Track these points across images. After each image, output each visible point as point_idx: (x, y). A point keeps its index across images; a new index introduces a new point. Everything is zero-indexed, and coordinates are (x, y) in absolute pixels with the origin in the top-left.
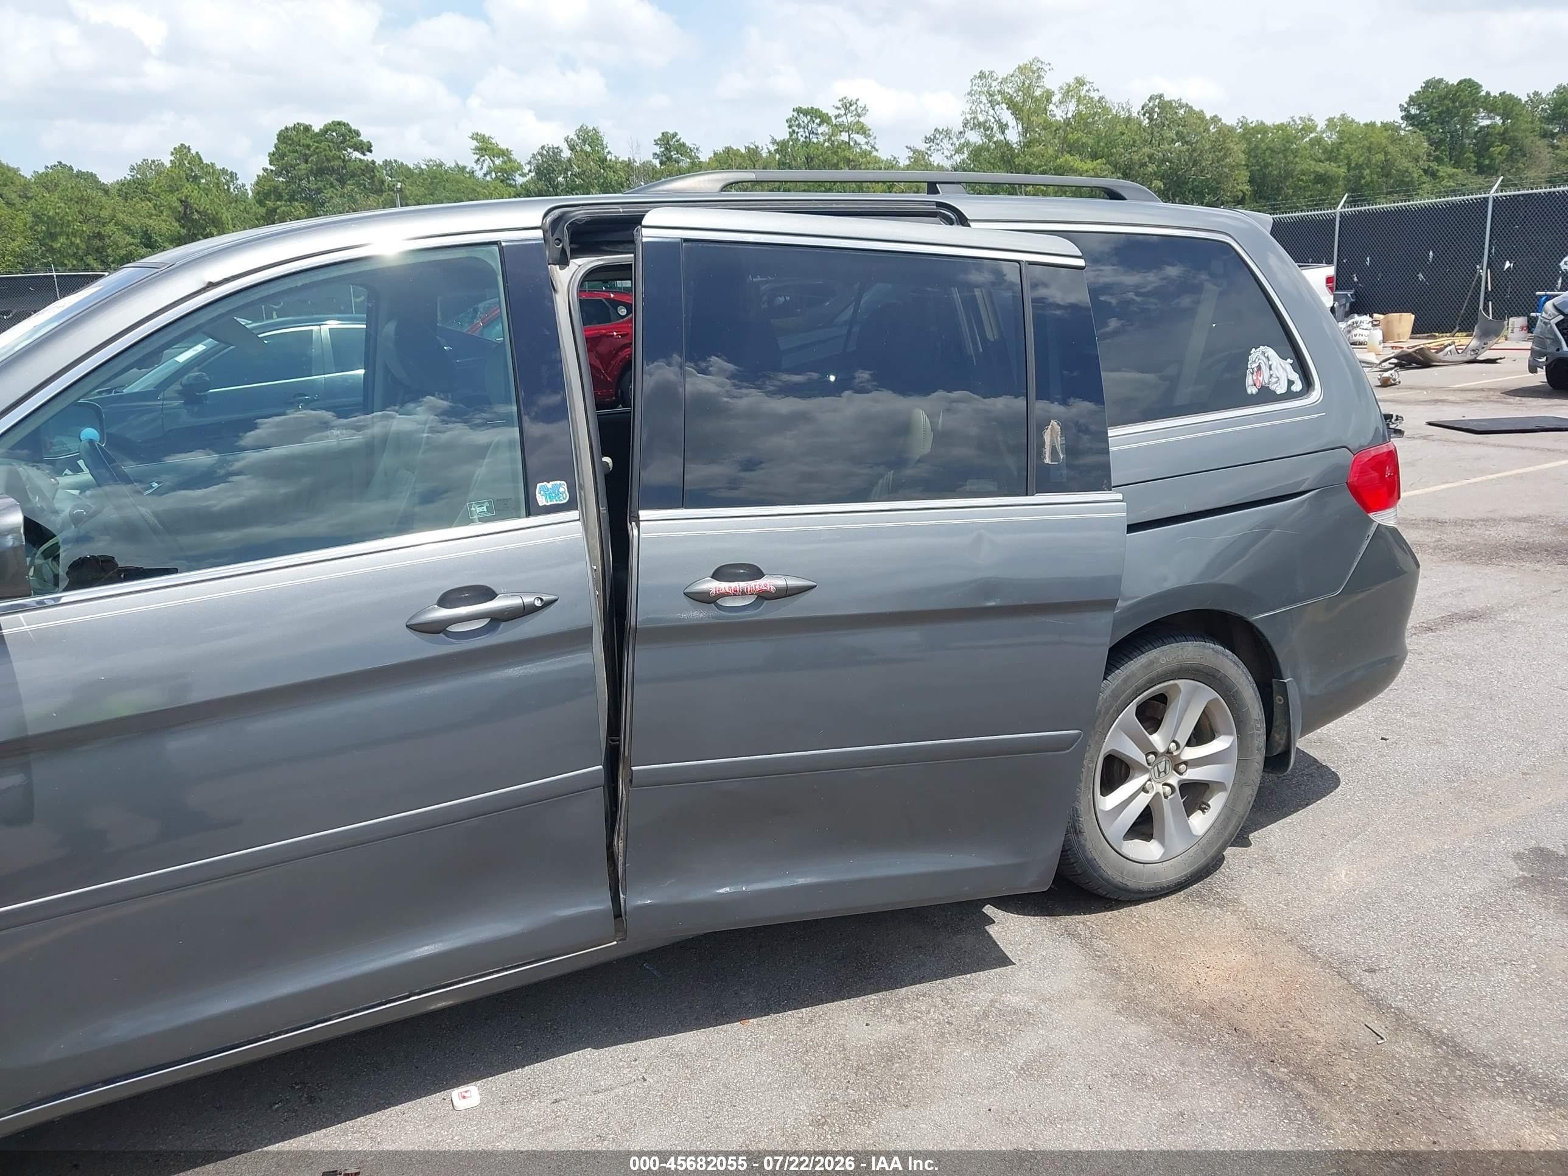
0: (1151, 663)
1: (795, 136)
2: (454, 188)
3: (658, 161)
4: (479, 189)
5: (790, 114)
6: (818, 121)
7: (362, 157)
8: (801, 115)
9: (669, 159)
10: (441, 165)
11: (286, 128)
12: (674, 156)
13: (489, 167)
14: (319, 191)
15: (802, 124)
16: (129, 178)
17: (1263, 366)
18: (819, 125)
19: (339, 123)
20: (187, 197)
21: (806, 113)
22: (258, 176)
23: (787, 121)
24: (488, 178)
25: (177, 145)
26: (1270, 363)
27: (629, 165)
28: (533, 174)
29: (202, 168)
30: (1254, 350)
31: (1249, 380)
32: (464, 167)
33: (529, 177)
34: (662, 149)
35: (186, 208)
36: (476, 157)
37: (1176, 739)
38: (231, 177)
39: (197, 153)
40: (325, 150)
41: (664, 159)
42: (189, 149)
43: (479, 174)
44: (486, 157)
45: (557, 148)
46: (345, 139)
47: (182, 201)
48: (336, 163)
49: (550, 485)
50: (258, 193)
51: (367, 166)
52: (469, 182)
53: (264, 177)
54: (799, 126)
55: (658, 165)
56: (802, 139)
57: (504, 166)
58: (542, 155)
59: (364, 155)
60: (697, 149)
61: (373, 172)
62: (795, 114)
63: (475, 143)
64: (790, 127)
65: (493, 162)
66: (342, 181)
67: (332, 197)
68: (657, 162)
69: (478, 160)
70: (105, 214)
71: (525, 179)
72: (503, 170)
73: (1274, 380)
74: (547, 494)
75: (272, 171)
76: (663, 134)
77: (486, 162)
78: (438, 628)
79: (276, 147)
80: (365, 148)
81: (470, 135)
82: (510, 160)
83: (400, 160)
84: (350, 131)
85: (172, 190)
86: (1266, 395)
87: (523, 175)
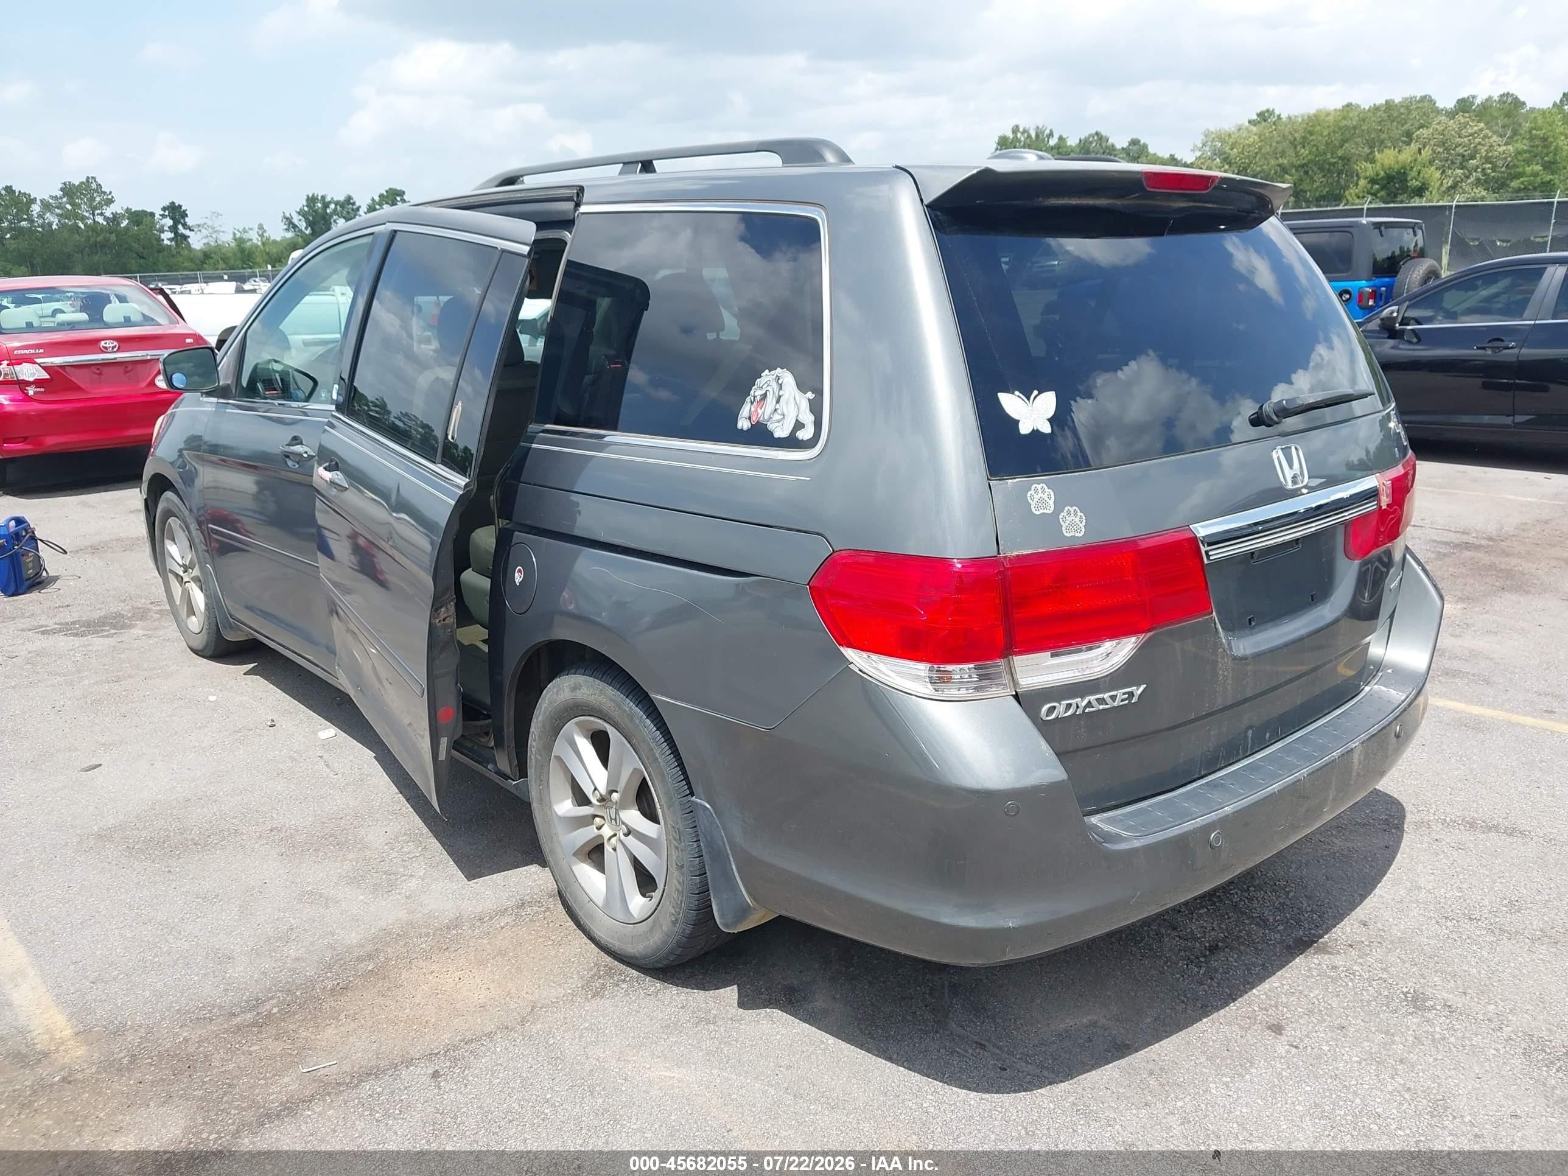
17: (770, 396)
26: (782, 393)
30: (767, 372)
31: (745, 411)
73: (777, 417)
78: (287, 455)
86: (760, 435)
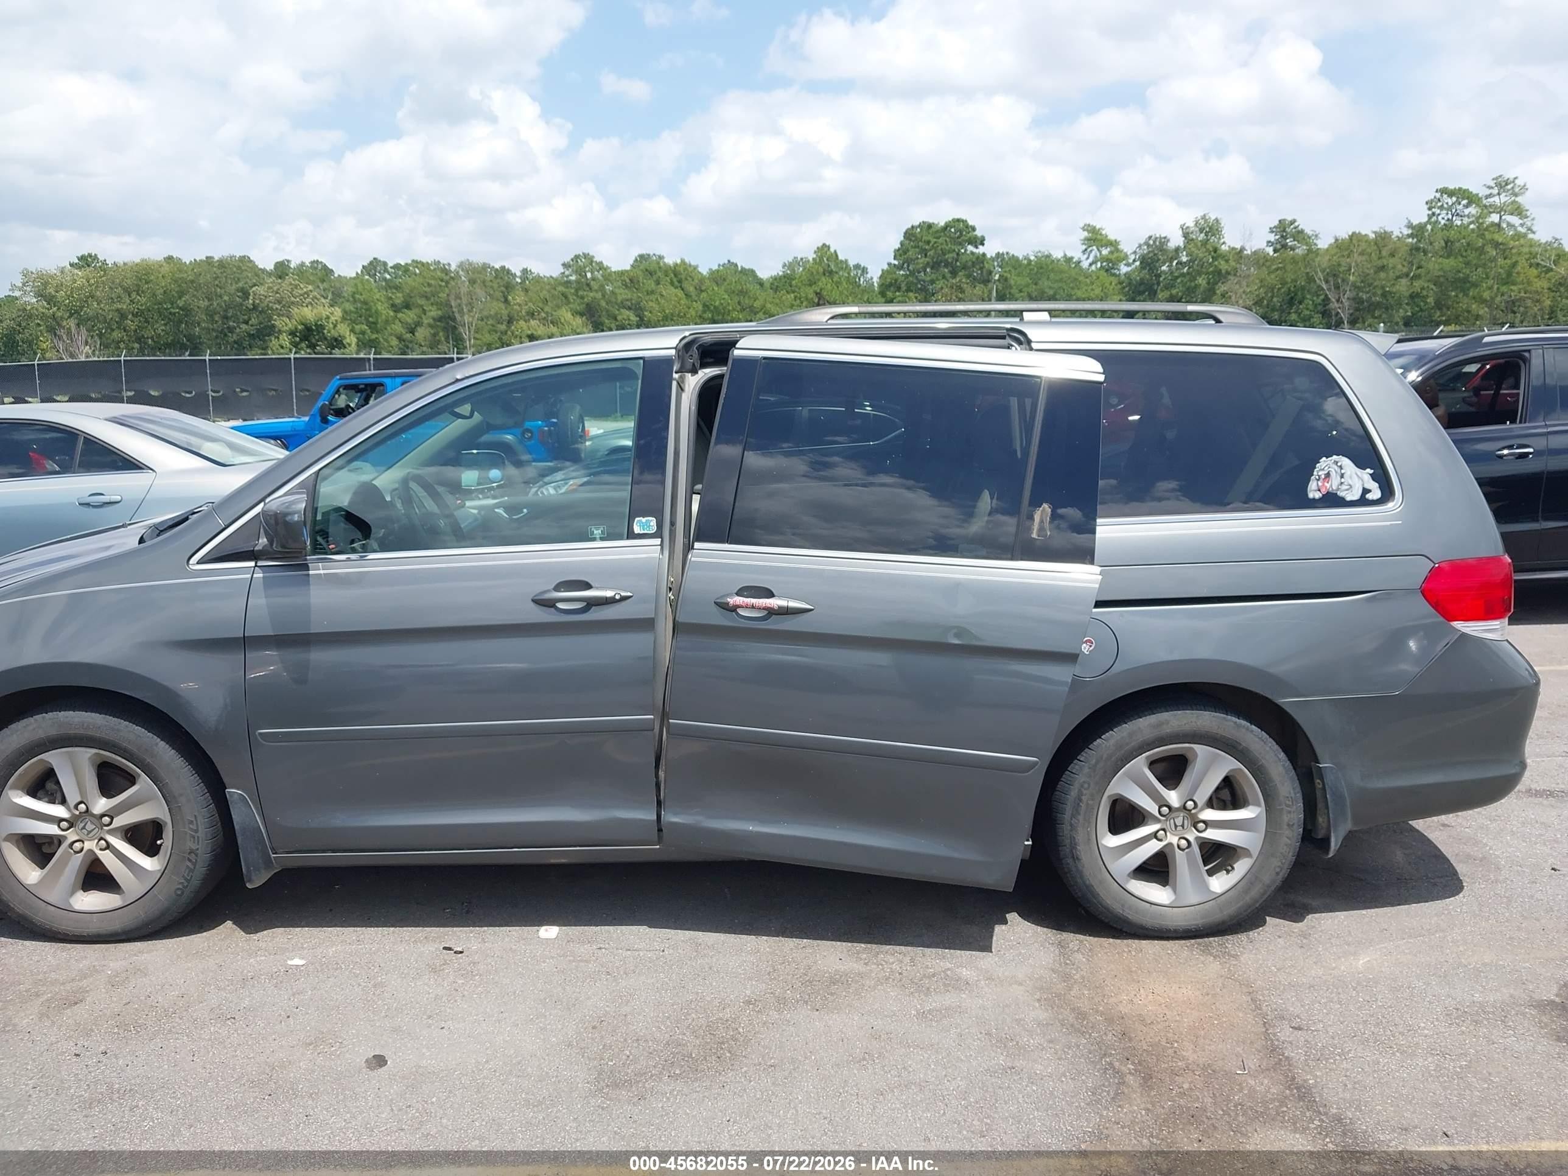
0: (1159, 725)
1: (1434, 219)
2: (1057, 278)
3: (1272, 248)
4: (1081, 278)
5: (1432, 195)
6: (1465, 202)
7: (975, 250)
8: (1445, 196)
9: (1284, 246)
10: (1048, 256)
11: (913, 227)
12: (1290, 244)
13: (1096, 257)
14: (932, 282)
15: (1445, 206)
16: (781, 273)
17: (1333, 474)
18: (1466, 206)
19: (958, 220)
20: (821, 290)
21: (1451, 193)
22: (883, 270)
23: (1427, 203)
24: (1093, 267)
25: (820, 245)
26: (1343, 471)
27: (1239, 253)
28: (1138, 263)
29: (837, 264)
30: (1324, 459)
31: (1313, 485)
32: (1072, 258)
33: (1133, 266)
34: (1277, 237)
35: (819, 299)
36: (1084, 247)
37: (1194, 798)
38: (863, 271)
39: (835, 251)
40: (942, 244)
41: (1278, 246)
42: (829, 247)
43: (1085, 264)
44: (1094, 247)
45: (1165, 238)
46: (961, 234)
47: (817, 294)
48: (950, 256)
49: (644, 520)
50: (883, 284)
51: (978, 258)
52: (1073, 273)
53: (887, 271)
54: (1441, 208)
55: (1271, 253)
56: (1443, 222)
57: (1110, 257)
58: (1149, 246)
59: (977, 248)
60: (1316, 236)
61: (983, 263)
62: (1438, 195)
63: (1086, 234)
64: (1430, 209)
65: (1100, 252)
66: (954, 274)
67: (942, 288)
68: (1270, 250)
69: (1086, 250)
70: (757, 304)
71: (1129, 269)
72: (1108, 260)
73: (1344, 487)
74: (642, 525)
75: (895, 265)
76: (1280, 221)
77: (1093, 252)
78: (550, 604)
79: (902, 244)
80: (979, 242)
81: (1082, 225)
82: (1117, 250)
83: (1011, 253)
84: (967, 226)
85: (811, 284)
87: (1128, 265)
